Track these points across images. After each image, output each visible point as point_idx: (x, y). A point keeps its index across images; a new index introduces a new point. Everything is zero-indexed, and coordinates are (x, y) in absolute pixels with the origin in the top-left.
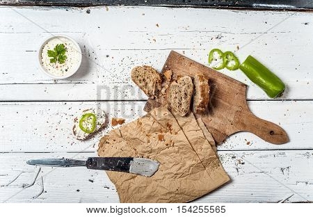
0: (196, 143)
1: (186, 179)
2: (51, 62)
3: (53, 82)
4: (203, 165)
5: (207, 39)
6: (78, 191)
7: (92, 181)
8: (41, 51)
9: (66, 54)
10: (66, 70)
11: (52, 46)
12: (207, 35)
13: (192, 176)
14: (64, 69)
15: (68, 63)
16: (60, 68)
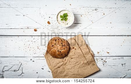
0: (86, 54)
1: (81, 69)
2: (61, 20)
3: (27, 28)
4: (88, 63)
5: (91, 10)
6: (37, 73)
7: (43, 69)
8: (58, 16)
9: (68, 17)
10: (67, 24)
11: (62, 14)
12: (91, 9)
13: (83, 68)
14: (66, 23)
15: (68, 21)
16: (64, 23)
